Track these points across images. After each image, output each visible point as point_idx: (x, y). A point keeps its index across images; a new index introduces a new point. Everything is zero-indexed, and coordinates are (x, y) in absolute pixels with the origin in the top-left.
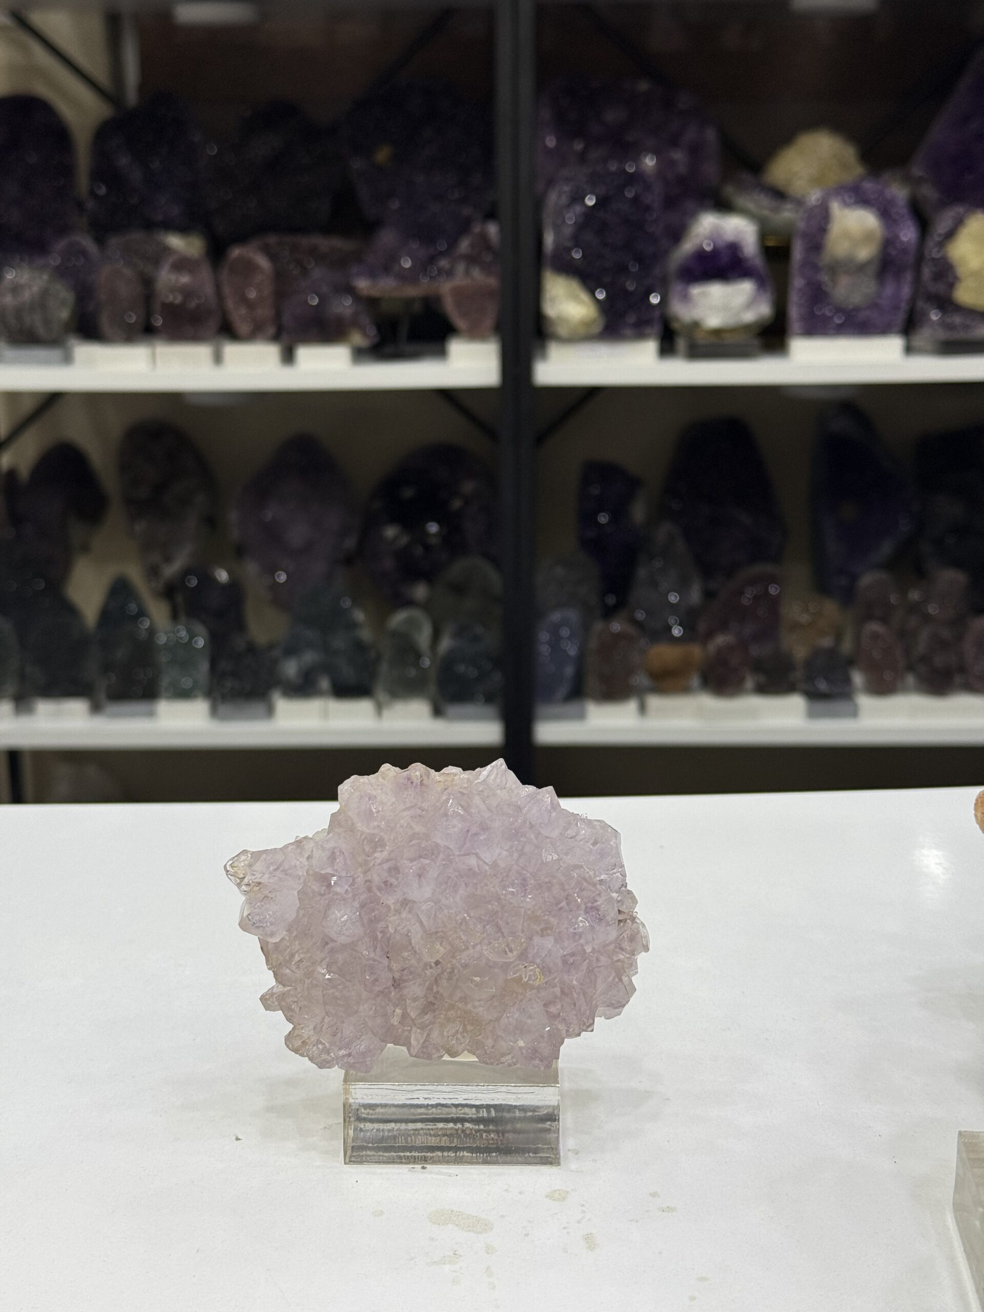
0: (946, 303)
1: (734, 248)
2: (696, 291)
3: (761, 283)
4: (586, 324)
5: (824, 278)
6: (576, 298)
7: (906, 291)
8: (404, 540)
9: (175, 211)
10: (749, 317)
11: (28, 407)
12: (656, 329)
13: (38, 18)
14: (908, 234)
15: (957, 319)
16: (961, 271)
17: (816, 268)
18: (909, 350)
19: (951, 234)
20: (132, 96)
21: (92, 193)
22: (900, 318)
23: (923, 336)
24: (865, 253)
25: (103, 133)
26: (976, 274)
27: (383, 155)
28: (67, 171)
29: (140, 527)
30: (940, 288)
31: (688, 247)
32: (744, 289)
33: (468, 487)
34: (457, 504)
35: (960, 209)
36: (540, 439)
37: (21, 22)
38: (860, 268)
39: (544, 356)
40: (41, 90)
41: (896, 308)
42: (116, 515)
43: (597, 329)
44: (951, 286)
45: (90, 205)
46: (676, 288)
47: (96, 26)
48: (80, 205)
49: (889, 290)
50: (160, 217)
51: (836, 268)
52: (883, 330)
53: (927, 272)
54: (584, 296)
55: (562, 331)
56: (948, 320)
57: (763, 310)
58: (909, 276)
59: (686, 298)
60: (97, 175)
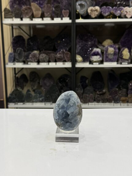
0: (122, 58)
1: (98, 52)
2: (93, 57)
3: (101, 56)
4: (81, 60)
5: (108, 55)
6: (80, 57)
7: (117, 57)
8: (61, 85)
9: (36, 48)
10: (99, 60)
11: (19, 70)
12: (89, 61)
13: (21, 27)
14: (117, 51)
15: (123, 60)
16: (124, 55)
17: (107, 54)
18: (117, 64)
19: (123, 50)
20: (32, 36)
21: (27, 46)
22: (116, 60)
23: (119, 62)
24: (112, 53)
25: (28, 40)
26: (126, 55)
27: (59, 42)
28: (25, 44)
29: (31, 83)
30: (121, 57)
31: (93, 52)
32: (98, 57)
33: (68, 79)
34: (67, 81)
35: (124, 48)
36: (76, 74)
37: (20, 27)
38: (112, 54)
39: (76, 64)
40: (22, 35)
41: (116, 59)
42: (29, 82)
43: (82, 61)
44: (122, 56)
45: (27, 47)
46: (91, 56)
47: (28, 28)
48: (26, 48)
49: (115, 57)
50: (34, 49)
51: (109, 54)
52: (114, 61)
53: (120, 55)
54: (81, 57)
55: (78, 61)
56: (122, 60)
57: (101, 59)
58: (117, 55)
59: (92, 58)
60: (28, 44)
